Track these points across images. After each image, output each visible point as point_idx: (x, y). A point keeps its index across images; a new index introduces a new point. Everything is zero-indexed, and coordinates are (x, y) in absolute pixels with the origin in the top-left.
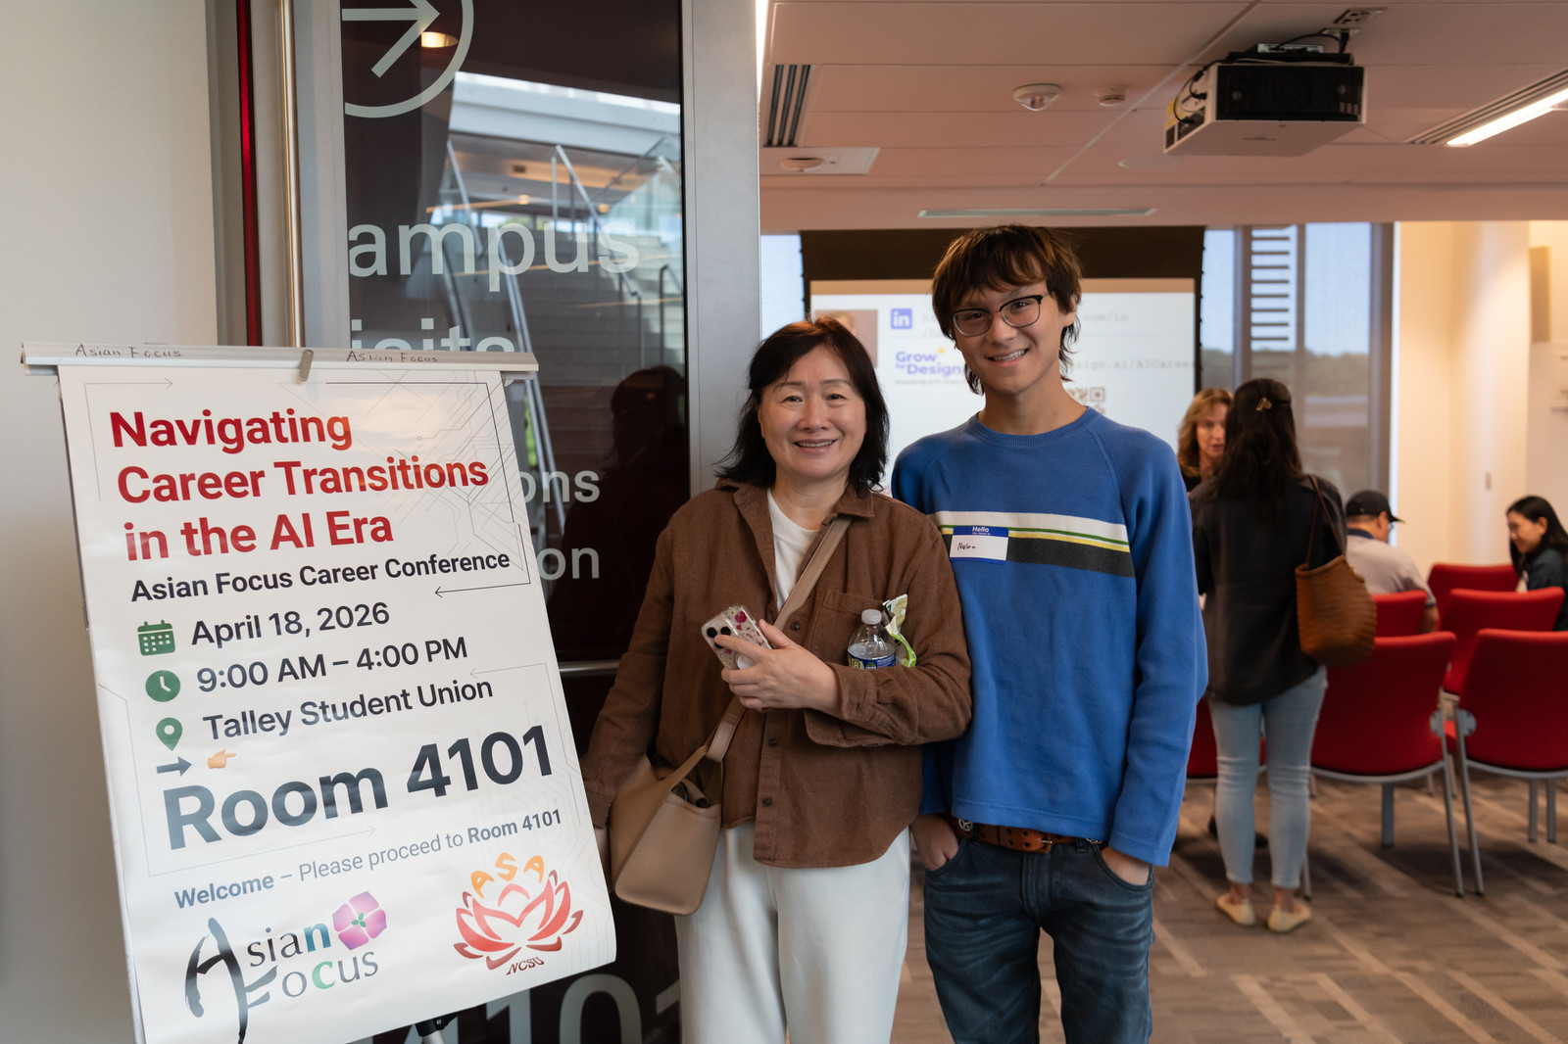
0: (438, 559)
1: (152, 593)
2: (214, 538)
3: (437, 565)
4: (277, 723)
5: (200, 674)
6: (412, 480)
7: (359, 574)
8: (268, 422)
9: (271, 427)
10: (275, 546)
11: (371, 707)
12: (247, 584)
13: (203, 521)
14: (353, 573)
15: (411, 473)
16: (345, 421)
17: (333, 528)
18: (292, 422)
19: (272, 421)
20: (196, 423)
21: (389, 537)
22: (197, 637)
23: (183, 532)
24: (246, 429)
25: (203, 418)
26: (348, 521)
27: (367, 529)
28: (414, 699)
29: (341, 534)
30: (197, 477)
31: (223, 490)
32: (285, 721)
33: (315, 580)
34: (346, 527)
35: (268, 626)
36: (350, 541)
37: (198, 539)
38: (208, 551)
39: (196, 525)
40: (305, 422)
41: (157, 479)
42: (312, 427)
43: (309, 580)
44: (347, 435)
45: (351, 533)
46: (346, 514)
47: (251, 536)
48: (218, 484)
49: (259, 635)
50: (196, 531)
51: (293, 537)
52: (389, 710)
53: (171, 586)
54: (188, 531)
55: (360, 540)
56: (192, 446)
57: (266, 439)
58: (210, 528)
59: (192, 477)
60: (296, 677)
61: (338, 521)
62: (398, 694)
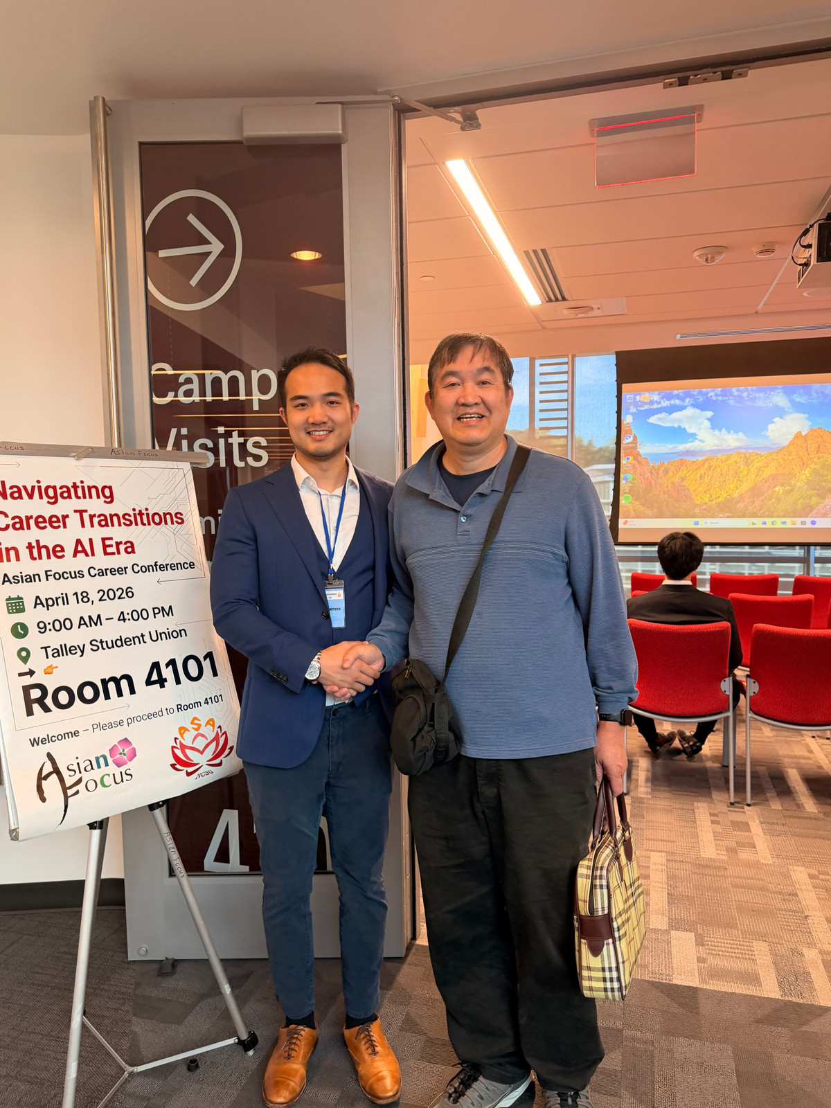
0: (158, 564)
1: (12, 580)
2: (44, 551)
3: (158, 567)
4: (78, 650)
5: (38, 624)
6: (145, 521)
7: (118, 572)
8: (70, 487)
9: (72, 491)
10: (75, 555)
11: (125, 642)
12: (60, 576)
13: (38, 542)
14: (115, 571)
15: (145, 517)
16: (110, 488)
17: (105, 546)
18: (83, 487)
19: (72, 487)
20: (33, 487)
21: (133, 551)
22: (36, 604)
23: (27, 547)
24: (59, 491)
25: (37, 485)
26: (112, 542)
27: (122, 547)
28: (147, 638)
29: (109, 550)
30: (34, 518)
31: (47, 525)
32: (82, 649)
33: (96, 575)
34: (111, 546)
35: (72, 599)
36: (113, 554)
37: (35, 551)
38: (40, 558)
39: (34, 544)
40: (90, 488)
41: (13, 518)
42: (93, 491)
43: (93, 574)
44: (111, 496)
45: (114, 549)
46: (111, 539)
47: (63, 550)
48: (45, 521)
49: (68, 603)
50: (34, 547)
51: (84, 551)
52: (135, 644)
53: (22, 576)
54: (30, 547)
55: (119, 553)
56: (31, 500)
57: (69, 497)
58: (41, 545)
59: (31, 517)
60: (87, 626)
61: (107, 542)
62: (139, 635)
